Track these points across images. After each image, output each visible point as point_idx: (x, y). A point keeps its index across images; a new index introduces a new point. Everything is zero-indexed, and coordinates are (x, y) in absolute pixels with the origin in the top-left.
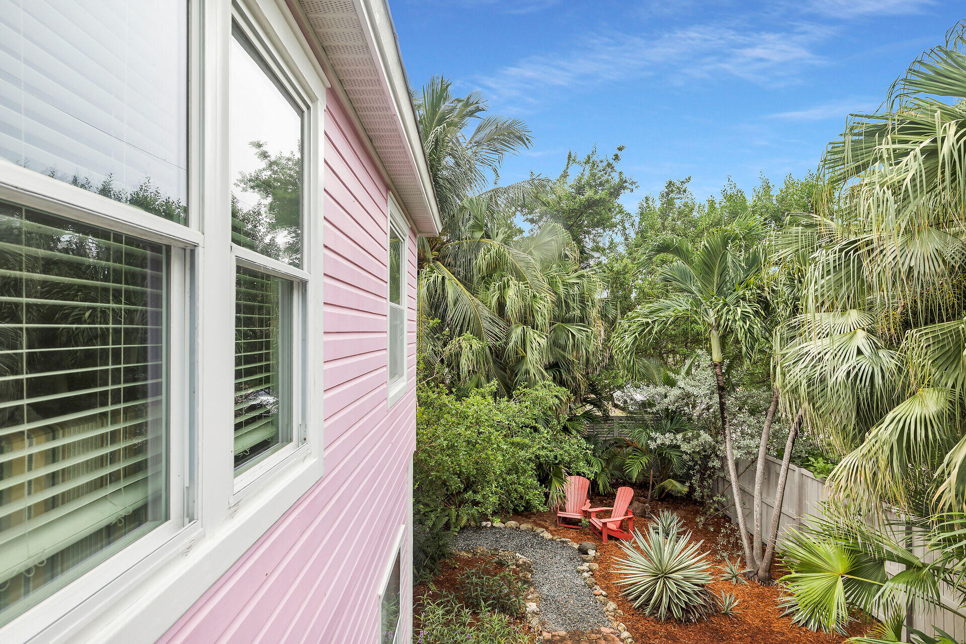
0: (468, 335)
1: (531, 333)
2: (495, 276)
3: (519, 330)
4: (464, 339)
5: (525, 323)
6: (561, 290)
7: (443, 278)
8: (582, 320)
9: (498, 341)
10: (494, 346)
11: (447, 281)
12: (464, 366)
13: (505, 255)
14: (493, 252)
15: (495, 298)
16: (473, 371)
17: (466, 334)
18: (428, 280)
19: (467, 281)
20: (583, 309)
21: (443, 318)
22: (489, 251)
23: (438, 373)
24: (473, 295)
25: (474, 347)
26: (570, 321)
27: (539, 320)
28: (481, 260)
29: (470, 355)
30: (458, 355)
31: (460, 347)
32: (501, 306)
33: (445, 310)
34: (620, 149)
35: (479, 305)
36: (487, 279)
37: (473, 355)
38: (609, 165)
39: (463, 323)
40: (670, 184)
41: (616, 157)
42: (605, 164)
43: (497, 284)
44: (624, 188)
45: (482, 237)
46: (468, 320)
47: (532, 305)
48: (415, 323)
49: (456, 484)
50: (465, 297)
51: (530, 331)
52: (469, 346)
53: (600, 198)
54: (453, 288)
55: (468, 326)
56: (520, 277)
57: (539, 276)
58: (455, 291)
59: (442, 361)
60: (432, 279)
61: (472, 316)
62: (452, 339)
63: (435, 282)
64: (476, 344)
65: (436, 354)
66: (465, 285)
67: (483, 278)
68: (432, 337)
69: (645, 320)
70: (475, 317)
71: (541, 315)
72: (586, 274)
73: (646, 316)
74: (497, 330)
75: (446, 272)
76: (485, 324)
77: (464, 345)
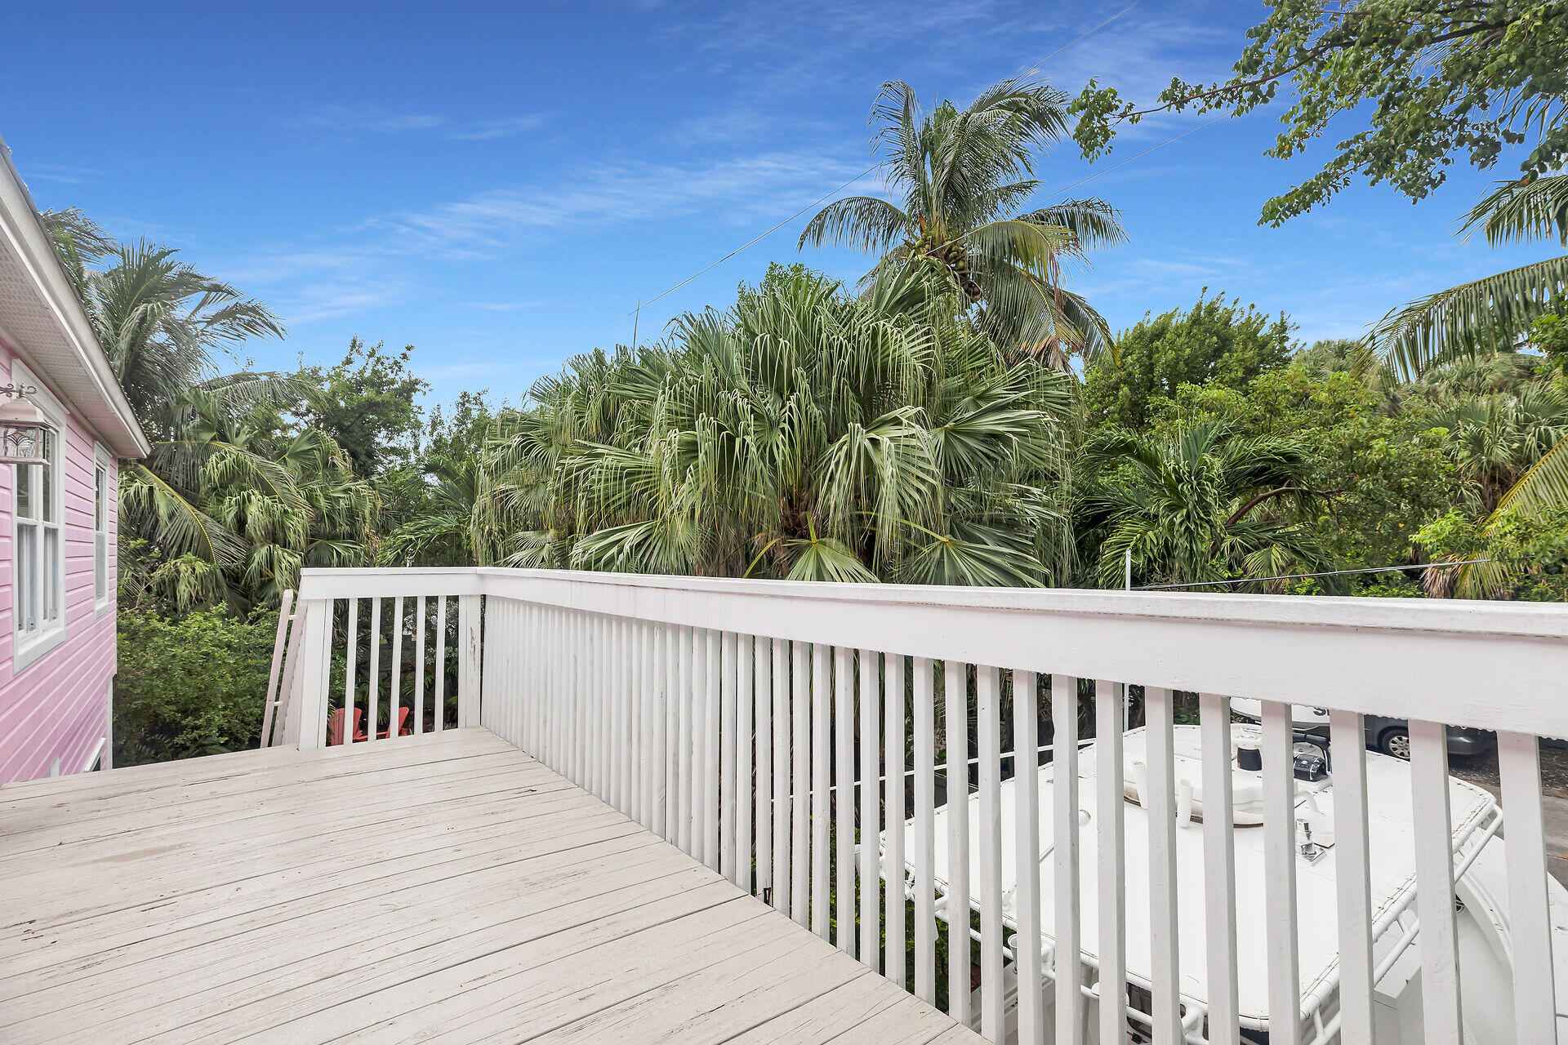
0: (190, 556)
1: (280, 552)
2: (232, 488)
3: (264, 550)
4: (184, 562)
5: (275, 541)
6: (323, 502)
7: (151, 489)
8: (351, 537)
9: (233, 562)
10: (228, 568)
11: (157, 493)
12: (182, 593)
13: (246, 464)
14: (228, 460)
15: (232, 514)
16: (197, 599)
17: (185, 556)
18: (126, 491)
19: (189, 492)
20: (352, 524)
21: (151, 538)
22: (223, 458)
23: (141, 604)
24: (198, 508)
25: (198, 570)
26: (335, 538)
27: (292, 537)
28: (213, 467)
29: (193, 580)
30: (174, 581)
31: (178, 572)
32: (241, 522)
33: (155, 527)
34: (409, 349)
35: (206, 521)
36: (220, 490)
37: (196, 579)
38: (396, 363)
39: (182, 542)
40: (465, 395)
41: (405, 357)
42: (392, 361)
43: (234, 499)
44: (415, 390)
45: (213, 439)
46: (190, 536)
47: (283, 523)
48: (116, 547)
49: (168, 712)
50: (185, 511)
51: (278, 551)
52: (190, 570)
53: (383, 401)
54: (165, 499)
55: (190, 546)
56: (267, 491)
57: (292, 489)
58: (169, 503)
59: (149, 589)
60: (132, 491)
61: (196, 534)
62: (164, 561)
63: (137, 493)
64: (201, 567)
65: (138, 582)
66: (186, 496)
67: (214, 489)
68: (132, 562)
69: (408, 537)
70: (201, 534)
71: (295, 532)
72: (353, 488)
73: (412, 533)
74: (233, 550)
75: (157, 483)
76: (214, 544)
77: (183, 568)
